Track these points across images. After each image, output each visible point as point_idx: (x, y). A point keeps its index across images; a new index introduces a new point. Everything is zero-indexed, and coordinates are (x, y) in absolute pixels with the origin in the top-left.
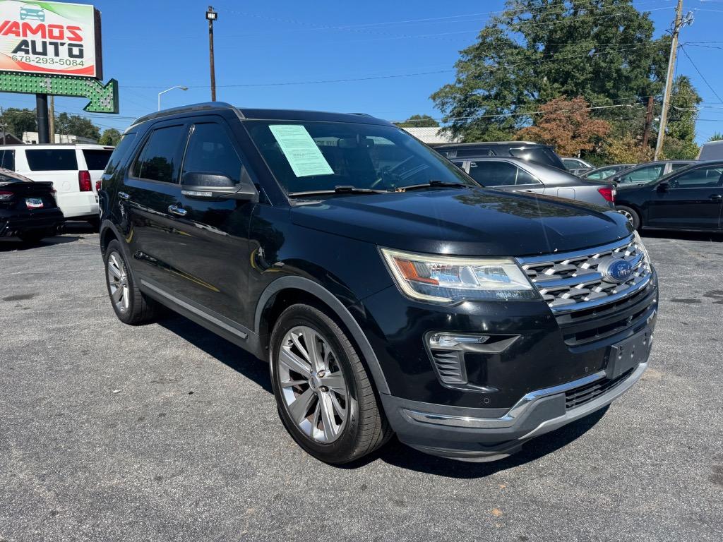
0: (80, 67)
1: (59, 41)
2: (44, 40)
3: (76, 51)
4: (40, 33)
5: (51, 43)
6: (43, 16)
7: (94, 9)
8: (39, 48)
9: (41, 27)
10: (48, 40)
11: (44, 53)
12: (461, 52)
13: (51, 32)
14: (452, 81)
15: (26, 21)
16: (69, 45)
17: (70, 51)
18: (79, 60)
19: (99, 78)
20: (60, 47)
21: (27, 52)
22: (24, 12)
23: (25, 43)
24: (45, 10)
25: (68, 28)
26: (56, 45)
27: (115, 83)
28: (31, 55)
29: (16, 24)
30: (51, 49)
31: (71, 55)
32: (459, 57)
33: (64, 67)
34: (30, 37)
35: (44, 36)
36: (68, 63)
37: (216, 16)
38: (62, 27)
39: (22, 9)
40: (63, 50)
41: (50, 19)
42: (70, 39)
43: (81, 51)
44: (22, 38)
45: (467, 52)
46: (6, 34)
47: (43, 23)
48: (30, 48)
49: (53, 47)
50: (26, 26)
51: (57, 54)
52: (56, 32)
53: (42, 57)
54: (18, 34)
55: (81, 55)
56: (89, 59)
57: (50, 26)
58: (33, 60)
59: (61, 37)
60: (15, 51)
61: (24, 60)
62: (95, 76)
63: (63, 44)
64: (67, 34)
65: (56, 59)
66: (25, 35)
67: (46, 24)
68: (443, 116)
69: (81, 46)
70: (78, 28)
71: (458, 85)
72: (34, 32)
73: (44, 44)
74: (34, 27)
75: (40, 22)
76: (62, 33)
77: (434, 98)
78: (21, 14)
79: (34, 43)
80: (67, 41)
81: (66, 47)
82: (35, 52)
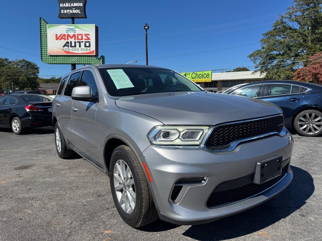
0: (89, 51)
1: (81, 41)
2: (75, 41)
3: (87, 44)
4: (74, 38)
5: (78, 42)
6: (75, 31)
7: (95, 25)
8: (73, 45)
9: (74, 35)
10: (77, 41)
11: (75, 46)
12: (263, 35)
13: (78, 37)
14: (260, 48)
15: (68, 33)
16: (85, 42)
17: (85, 44)
18: (88, 48)
19: (96, 56)
20: (81, 43)
21: (68, 46)
22: (68, 30)
23: (68, 43)
24: (76, 28)
25: (85, 35)
26: (80, 42)
27: (103, 57)
28: (70, 47)
29: (64, 35)
30: (78, 44)
31: (85, 46)
32: (262, 37)
33: (83, 52)
34: (70, 40)
35: (75, 39)
36: (84, 49)
37: (148, 28)
38: (82, 35)
39: (67, 29)
40: (83, 44)
41: (78, 31)
42: (85, 39)
43: (90, 44)
44: (66, 41)
45: (266, 34)
46: (60, 40)
47: (75, 33)
48: (70, 45)
49: (78, 43)
50: (68, 35)
51: (80, 46)
52: (80, 37)
53: (74, 48)
54: (65, 39)
55: (89, 46)
56: (93, 48)
57: (78, 35)
58: (71, 50)
59: (82, 39)
60: (64, 47)
61: (67, 50)
62: (95, 55)
63: (82, 42)
64: (84, 37)
65: (80, 48)
66: (68, 39)
67: (76, 34)
68: (255, 65)
69: (90, 42)
70: (89, 35)
71: (262, 50)
72: (71, 38)
73: (75, 42)
74: (71, 36)
75: (74, 33)
76: (82, 37)
77: (250, 56)
78: (67, 31)
79: (71, 42)
80: (84, 40)
81: (84, 43)
82: (71, 46)
